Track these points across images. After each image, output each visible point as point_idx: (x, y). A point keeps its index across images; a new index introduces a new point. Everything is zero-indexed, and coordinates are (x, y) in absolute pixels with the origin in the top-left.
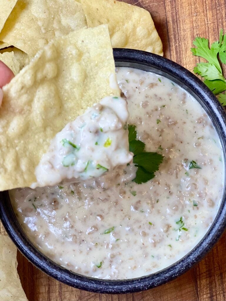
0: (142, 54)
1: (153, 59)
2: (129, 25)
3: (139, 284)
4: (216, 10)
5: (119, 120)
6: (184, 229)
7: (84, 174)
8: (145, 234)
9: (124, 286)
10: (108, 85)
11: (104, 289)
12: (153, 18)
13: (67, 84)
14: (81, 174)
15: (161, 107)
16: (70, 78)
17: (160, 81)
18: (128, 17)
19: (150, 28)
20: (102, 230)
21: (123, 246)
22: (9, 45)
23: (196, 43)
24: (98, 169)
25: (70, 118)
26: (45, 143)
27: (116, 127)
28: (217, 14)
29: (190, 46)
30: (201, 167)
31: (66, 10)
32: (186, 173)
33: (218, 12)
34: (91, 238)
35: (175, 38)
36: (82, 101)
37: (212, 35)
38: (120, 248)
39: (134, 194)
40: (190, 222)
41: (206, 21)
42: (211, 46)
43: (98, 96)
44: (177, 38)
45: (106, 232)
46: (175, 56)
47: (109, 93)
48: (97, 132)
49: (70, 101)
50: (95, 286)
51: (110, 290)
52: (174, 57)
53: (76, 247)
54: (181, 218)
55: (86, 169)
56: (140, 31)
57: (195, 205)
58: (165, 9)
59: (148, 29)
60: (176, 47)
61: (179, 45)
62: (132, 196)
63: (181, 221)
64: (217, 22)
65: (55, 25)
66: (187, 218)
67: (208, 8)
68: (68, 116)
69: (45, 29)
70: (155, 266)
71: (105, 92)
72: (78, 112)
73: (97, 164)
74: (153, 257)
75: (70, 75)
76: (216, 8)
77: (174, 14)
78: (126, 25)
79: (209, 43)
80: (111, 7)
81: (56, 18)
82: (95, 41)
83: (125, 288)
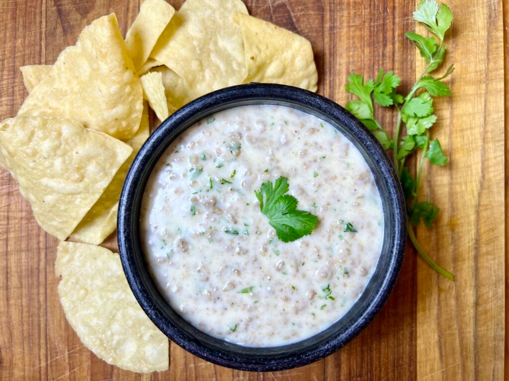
0: (307, 94)
1: (319, 103)
2: (288, 55)
4: (374, 47)
6: (332, 298)
8: (287, 299)
12: (313, 48)
15: (320, 158)
17: (322, 126)
18: (288, 46)
19: (308, 60)
20: (239, 288)
21: (261, 309)
22: (161, 64)
23: (350, 80)
28: (374, 51)
29: (344, 83)
30: (357, 230)
31: (224, 31)
32: (339, 236)
33: (375, 49)
34: (226, 296)
35: (330, 71)
37: (367, 72)
38: (258, 311)
39: (277, 253)
40: (337, 291)
41: (362, 57)
42: (365, 83)
44: (332, 72)
46: (328, 90)
52: (327, 92)
53: (210, 305)
54: (329, 286)
56: (299, 62)
57: (347, 273)
58: (323, 40)
59: (307, 61)
60: (330, 81)
61: (334, 80)
62: (274, 255)
63: (328, 288)
64: (374, 60)
65: (211, 47)
66: (335, 286)
67: (366, 44)
69: (200, 50)
70: (295, 334)
74: (294, 324)
76: (374, 45)
77: (332, 46)
78: (285, 54)
79: (363, 81)
80: (271, 32)
81: (213, 39)
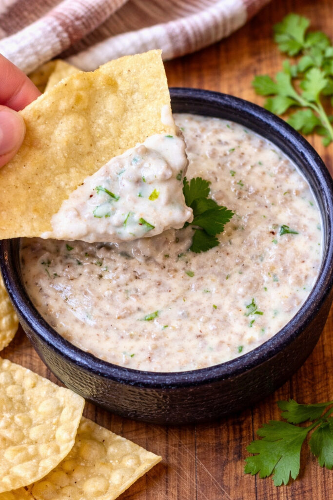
3: (190, 375)
5: (169, 166)
6: (258, 313)
7: (121, 230)
9: (169, 376)
10: (158, 120)
11: (140, 378)
13: (101, 118)
14: (118, 230)
16: (104, 111)
24: (141, 224)
25: (103, 159)
26: (67, 187)
27: (165, 175)
34: (123, 324)
36: (120, 139)
38: (168, 338)
43: (142, 134)
45: (147, 318)
47: (159, 130)
48: (139, 181)
49: (103, 138)
50: (127, 374)
51: (149, 381)
55: (125, 222)
57: (276, 280)
62: (187, 277)
63: (253, 304)
68: (101, 157)
71: (154, 128)
72: (114, 153)
73: (141, 217)
75: (105, 107)
82: (145, 70)
83: (169, 380)
